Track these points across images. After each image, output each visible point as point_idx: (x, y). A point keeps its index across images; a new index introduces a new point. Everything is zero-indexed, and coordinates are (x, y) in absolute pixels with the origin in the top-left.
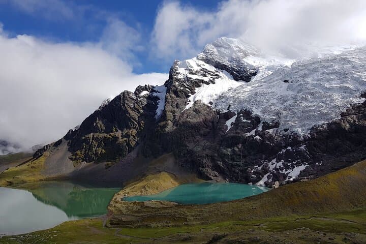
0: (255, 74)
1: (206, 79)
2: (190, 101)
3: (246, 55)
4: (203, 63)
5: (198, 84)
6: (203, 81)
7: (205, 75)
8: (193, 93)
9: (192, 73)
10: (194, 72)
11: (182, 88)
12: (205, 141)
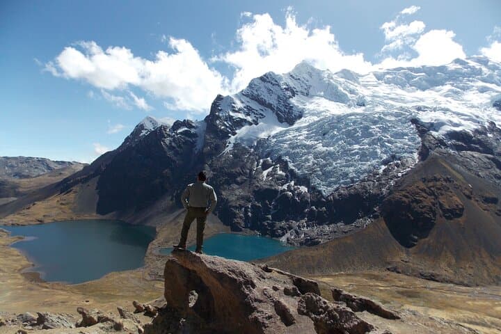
0: (300, 117)
1: (249, 119)
2: (230, 143)
3: (294, 94)
4: (248, 99)
5: (240, 123)
6: (245, 120)
7: (248, 114)
8: (234, 134)
9: (234, 111)
10: (237, 109)
11: (223, 127)
12: (240, 190)
